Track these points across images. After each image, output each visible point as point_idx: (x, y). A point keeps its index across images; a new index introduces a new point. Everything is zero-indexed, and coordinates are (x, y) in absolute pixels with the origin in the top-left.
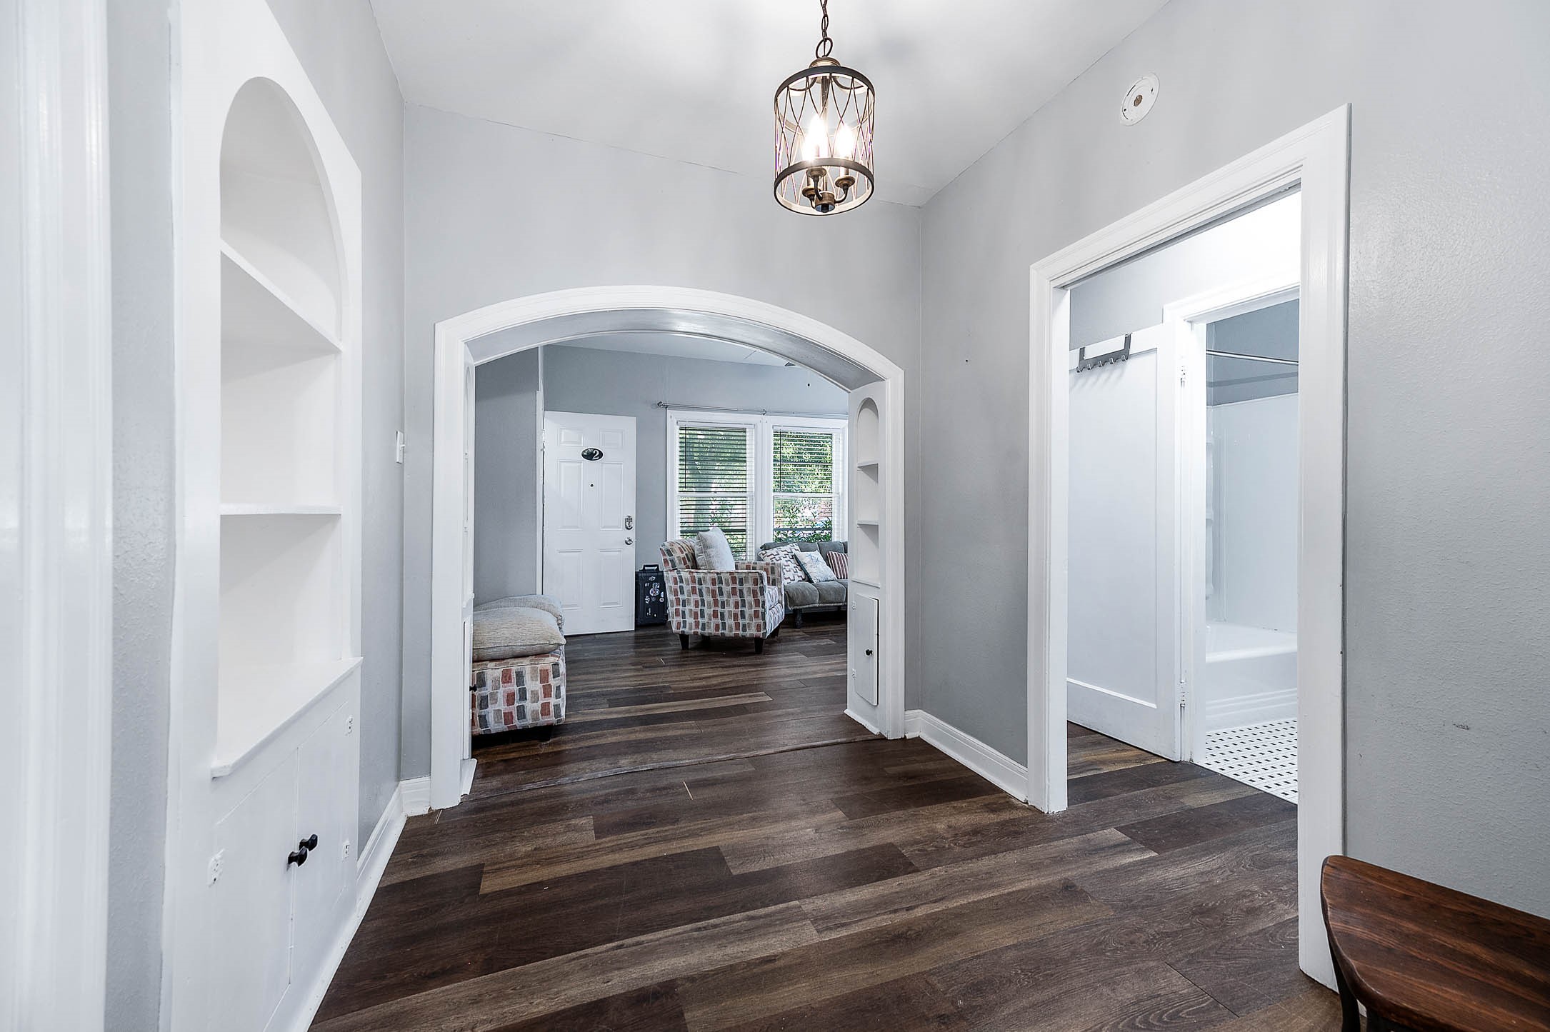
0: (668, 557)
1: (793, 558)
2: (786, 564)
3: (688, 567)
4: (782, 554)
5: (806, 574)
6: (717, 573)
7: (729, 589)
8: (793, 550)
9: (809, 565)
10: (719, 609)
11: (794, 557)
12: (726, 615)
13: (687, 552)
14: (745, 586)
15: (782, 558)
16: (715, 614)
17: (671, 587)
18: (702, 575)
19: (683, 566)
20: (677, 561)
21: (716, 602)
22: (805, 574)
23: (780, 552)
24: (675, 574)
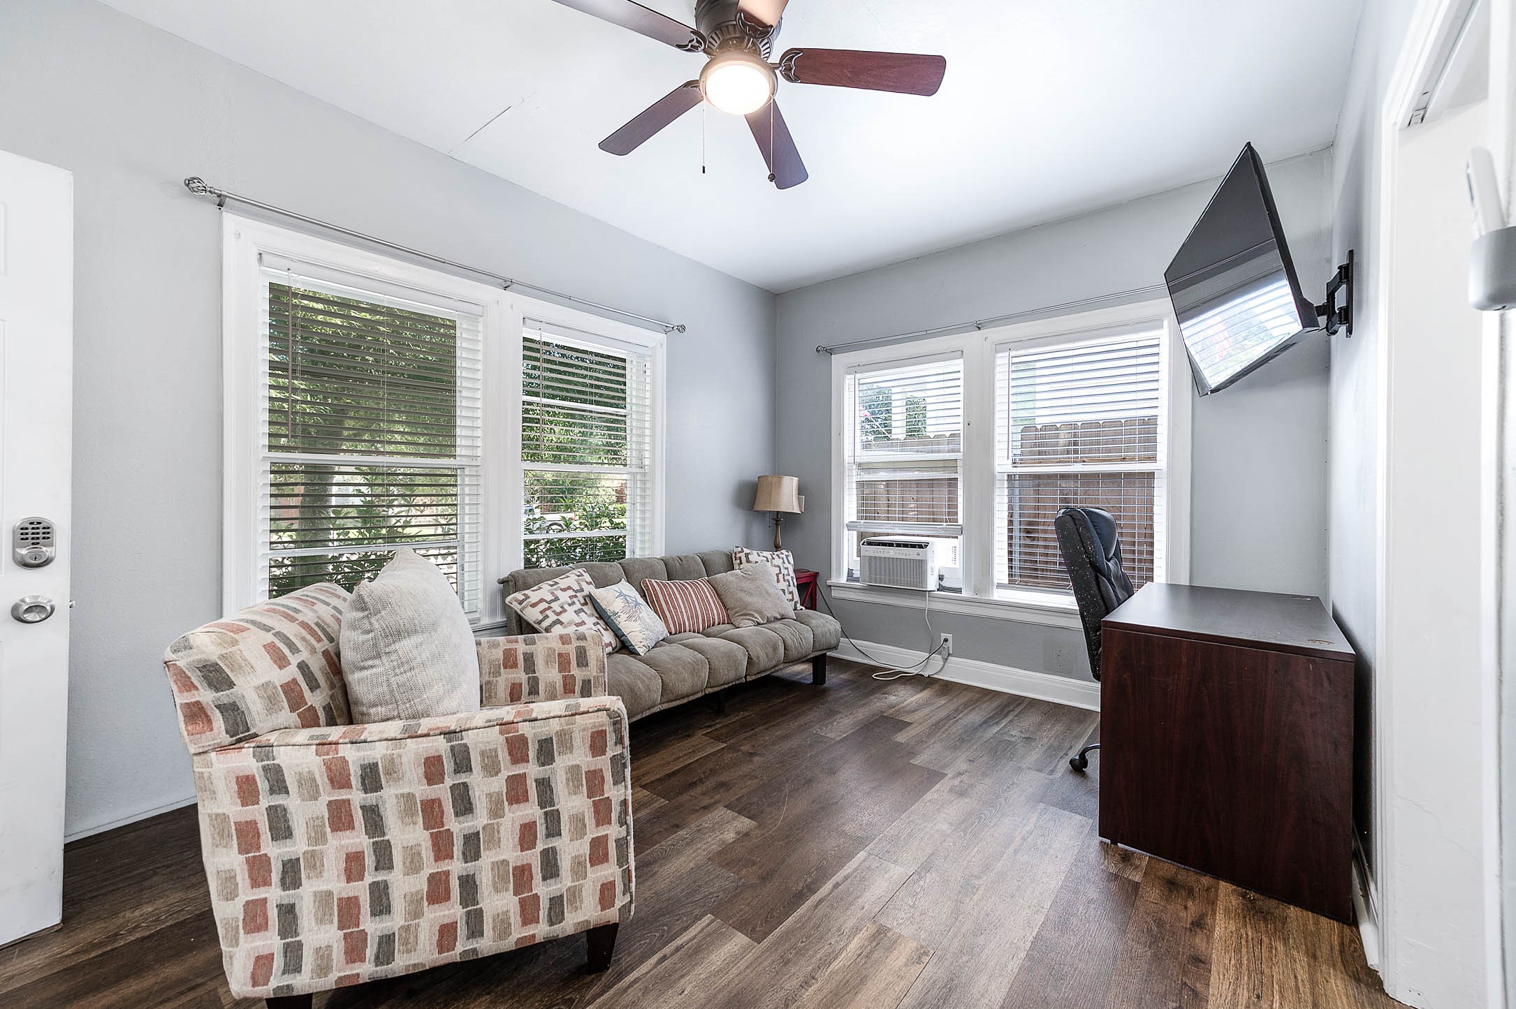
0: (206, 696)
1: (586, 604)
2: (578, 620)
3: (309, 720)
4: (564, 597)
5: (618, 634)
6: (449, 734)
7: (498, 784)
8: (584, 585)
9: (623, 617)
10: (456, 867)
11: (590, 600)
12: (485, 880)
13: (304, 655)
14: (562, 763)
15: (566, 607)
16: (438, 891)
17: (225, 817)
18: (377, 753)
19: (286, 716)
20: (254, 706)
21: (442, 847)
22: (616, 636)
23: (559, 593)
24: (245, 761)
